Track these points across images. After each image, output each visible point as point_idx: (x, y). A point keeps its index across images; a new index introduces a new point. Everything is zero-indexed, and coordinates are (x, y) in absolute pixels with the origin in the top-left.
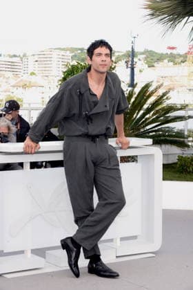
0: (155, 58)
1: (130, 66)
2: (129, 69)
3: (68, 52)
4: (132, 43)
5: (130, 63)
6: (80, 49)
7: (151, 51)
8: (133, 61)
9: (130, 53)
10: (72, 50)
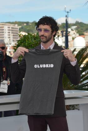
0: (84, 28)
1: (64, 35)
2: (64, 37)
3: (16, 25)
4: (66, 17)
5: (65, 33)
6: (25, 23)
7: (81, 23)
8: (67, 31)
9: (65, 25)
10: (19, 23)
